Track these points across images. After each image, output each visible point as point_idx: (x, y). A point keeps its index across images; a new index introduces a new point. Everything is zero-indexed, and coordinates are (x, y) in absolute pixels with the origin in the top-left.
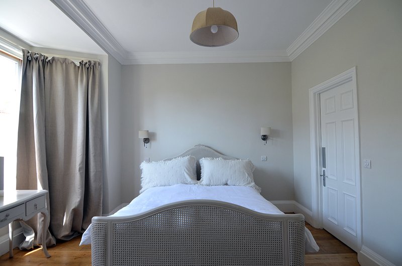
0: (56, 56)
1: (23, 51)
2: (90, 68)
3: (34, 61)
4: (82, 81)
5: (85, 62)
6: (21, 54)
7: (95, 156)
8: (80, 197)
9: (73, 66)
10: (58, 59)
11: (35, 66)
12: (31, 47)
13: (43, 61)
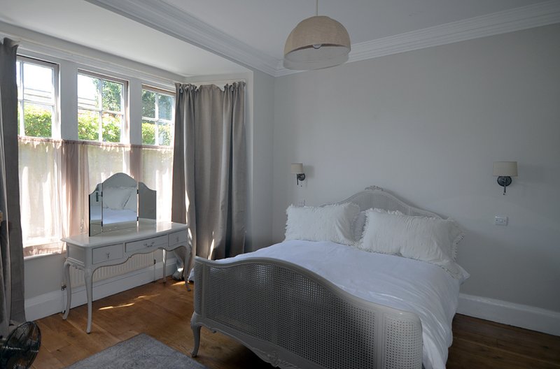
0: (204, 84)
1: (176, 85)
2: (235, 91)
3: (185, 93)
4: (226, 107)
5: (229, 85)
6: (175, 87)
7: (237, 194)
8: (221, 237)
9: (218, 92)
10: (206, 87)
11: (186, 98)
12: (183, 78)
13: (193, 91)
